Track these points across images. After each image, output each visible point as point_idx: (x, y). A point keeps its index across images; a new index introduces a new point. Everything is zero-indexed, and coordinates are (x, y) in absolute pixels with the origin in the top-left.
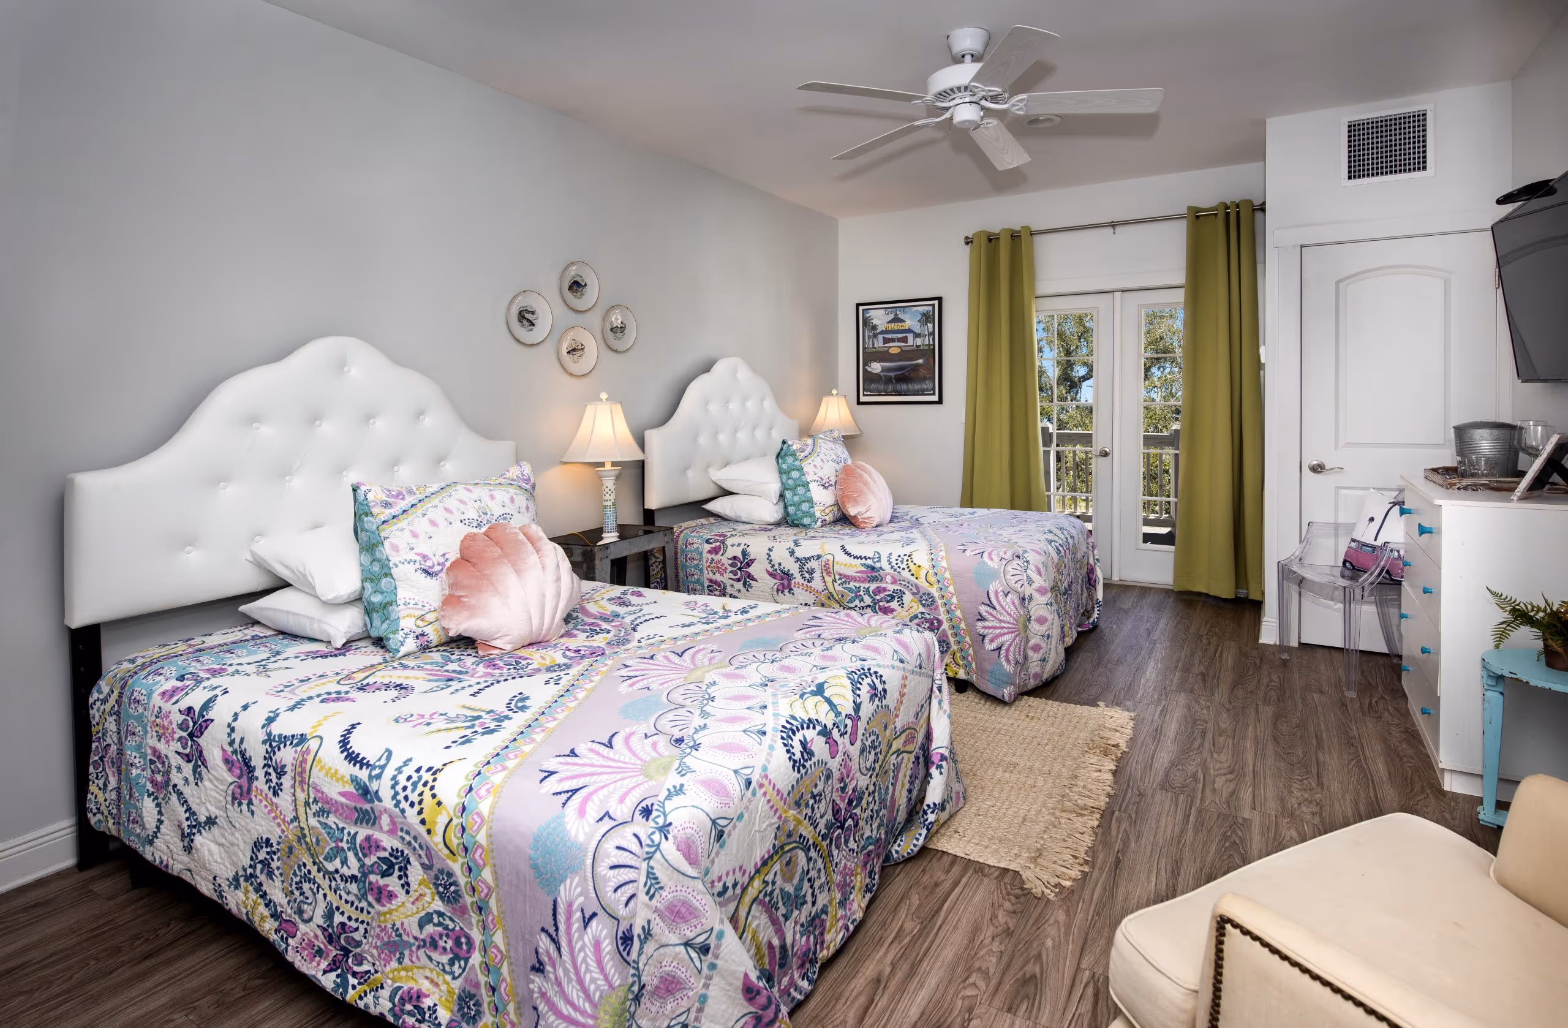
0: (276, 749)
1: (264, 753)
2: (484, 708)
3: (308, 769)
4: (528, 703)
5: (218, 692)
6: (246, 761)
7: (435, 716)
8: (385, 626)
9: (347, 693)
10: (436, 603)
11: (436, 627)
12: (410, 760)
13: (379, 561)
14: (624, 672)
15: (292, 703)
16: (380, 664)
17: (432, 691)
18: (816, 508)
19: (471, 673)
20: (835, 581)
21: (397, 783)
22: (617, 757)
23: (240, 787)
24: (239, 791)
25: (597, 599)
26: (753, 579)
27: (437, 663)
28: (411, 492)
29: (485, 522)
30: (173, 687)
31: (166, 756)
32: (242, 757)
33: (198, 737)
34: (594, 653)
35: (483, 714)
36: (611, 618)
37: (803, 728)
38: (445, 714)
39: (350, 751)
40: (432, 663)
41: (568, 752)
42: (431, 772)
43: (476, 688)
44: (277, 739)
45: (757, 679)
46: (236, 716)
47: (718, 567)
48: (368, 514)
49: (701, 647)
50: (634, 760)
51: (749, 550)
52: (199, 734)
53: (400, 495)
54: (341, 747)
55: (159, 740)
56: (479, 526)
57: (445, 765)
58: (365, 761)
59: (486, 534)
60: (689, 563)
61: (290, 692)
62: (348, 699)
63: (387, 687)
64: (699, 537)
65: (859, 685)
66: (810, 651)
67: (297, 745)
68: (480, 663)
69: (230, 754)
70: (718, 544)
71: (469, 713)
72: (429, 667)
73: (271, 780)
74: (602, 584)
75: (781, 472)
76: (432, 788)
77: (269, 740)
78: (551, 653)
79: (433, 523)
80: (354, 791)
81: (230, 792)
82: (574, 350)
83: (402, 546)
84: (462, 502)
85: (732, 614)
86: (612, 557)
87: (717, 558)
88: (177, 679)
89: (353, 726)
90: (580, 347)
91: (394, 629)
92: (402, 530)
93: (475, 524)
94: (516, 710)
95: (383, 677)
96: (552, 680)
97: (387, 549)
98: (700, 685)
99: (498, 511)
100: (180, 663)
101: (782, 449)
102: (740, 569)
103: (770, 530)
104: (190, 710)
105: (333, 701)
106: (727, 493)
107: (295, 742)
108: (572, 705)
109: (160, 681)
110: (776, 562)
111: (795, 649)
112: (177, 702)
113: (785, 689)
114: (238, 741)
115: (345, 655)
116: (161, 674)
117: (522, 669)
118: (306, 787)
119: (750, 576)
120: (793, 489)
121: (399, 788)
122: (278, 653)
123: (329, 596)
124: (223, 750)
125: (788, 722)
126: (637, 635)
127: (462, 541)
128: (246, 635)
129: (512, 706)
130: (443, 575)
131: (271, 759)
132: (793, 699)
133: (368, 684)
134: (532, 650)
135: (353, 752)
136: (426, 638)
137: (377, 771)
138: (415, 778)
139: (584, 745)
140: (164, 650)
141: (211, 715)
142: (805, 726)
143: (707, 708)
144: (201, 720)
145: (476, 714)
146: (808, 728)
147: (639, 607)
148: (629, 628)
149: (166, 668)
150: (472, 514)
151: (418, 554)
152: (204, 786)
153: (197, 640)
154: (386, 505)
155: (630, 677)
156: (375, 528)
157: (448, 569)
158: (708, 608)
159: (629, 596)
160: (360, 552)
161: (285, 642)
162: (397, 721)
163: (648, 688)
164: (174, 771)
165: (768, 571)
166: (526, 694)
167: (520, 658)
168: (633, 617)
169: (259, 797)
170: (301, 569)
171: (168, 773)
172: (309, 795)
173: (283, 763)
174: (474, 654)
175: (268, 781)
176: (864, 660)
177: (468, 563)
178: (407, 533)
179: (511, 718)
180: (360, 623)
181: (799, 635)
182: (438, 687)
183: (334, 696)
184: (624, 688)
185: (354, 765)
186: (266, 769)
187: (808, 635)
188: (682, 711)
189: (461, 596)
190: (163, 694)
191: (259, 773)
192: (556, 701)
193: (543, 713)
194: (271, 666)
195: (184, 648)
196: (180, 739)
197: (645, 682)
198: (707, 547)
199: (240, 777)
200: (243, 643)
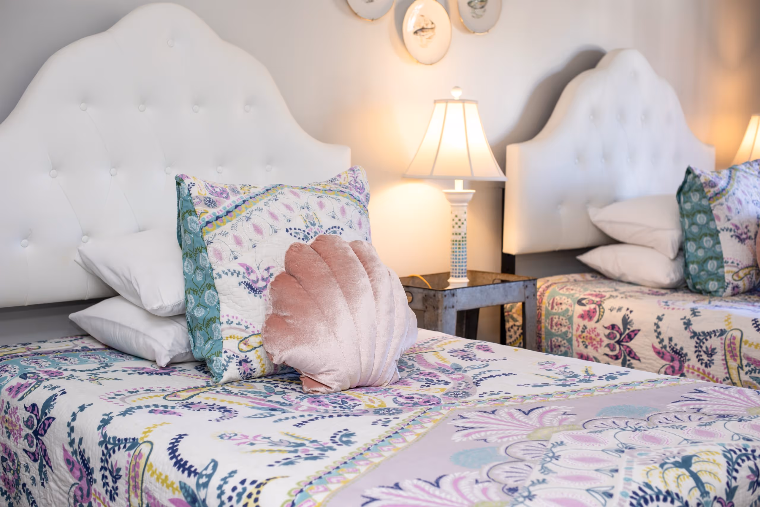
0: (111, 452)
1: (101, 455)
2: (308, 438)
3: (141, 471)
4: (353, 439)
5: (57, 391)
6: (85, 463)
7: (259, 438)
8: (208, 346)
9: (173, 408)
10: (259, 327)
11: (259, 353)
12: (235, 472)
13: (202, 269)
14: (460, 423)
15: (123, 409)
16: (203, 387)
17: (255, 417)
18: (726, 269)
19: (295, 406)
20: (741, 367)
21: (222, 493)
22: (443, 495)
23: (81, 489)
24: (79, 493)
25: (436, 349)
26: (635, 357)
27: (260, 393)
28: (235, 191)
29: (312, 234)
30: (18, 384)
31: (16, 454)
32: (82, 458)
33: (42, 435)
34: (428, 402)
35: (307, 443)
36: (451, 371)
37: (658, 499)
38: (269, 438)
39: (179, 458)
40: (255, 392)
41: (392, 485)
42: (255, 485)
43: (300, 420)
44: (111, 441)
45: (613, 444)
46: (74, 415)
47: (591, 338)
48: (192, 212)
49: (553, 407)
50: (460, 500)
51: (632, 316)
52: (43, 432)
53: (223, 193)
54: (170, 454)
55: (9, 437)
56: (306, 238)
57: (268, 480)
58: (193, 469)
59: (312, 246)
60: (554, 330)
61: (121, 399)
62: (174, 413)
63: (212, 408)
64: (568, 296)
65: (736, 467)
66: (683, 424)
67: (130, 448)
68: (304, 398)
69: (71, 454)
70: (593, 306)
71: (293, 440)
72: (252, 395)
73: (107, 484)
74: (444, 335)
75: (683, 214)
76: (256, 500)
77: (104, 441)
78: (381, 397)
79: (258, 230)
80: (183, 498)
81: (72, 494)
82: (422, 29)
83: (226, 254)
84: (288, 207)
85: (595, 379)
86: (460, 307)
87: (591, 325)
88: (20, 377)
89: (181, 436)
90: (430, 26)
91: (217, 350)
92: (226, 234)
93: (302, 236)
94: (340, 443)
95: (207, 398)
96: (379, 422)
97: (210, 257)
98: (545, 443)
99: (327, 223)
100: (22, 363)
101: (685, 182)
102: (619, 342)
103: (663, 295)
104: (34, 406)
105: (161, 413)
106: (611, 241)
107: (128, 445)
108: (400, 446)
109: (6, 377)
110: (665, 336)
111: (665, 421)
112: (22, 398)
113: (644, 457)
114: (77, 441)
115: (169, 375)
116: (7, 371)
117: (349, 408)
118: (139, 492)
119: (631, 353)
120: (697, 239)
121: (225, 498)
122: (107, 365)
123: (153, 305)
124: (65, 450)
125: (640, 489)
126: (479, 390)
127: (288, 252)
128: (76, 346)
129: (337, 439)
130: (267, 292)
131: (107, 462)
132: (651, 467)
133: (192, 403)
134: (359, 392)
135: (181, 460)
136: (249, 365)
137: (203, 480)
138: (240, 489)
139: (410, 482)
140: (6, 350)
141: (52, 413)
142: (661, 497)
143: (549, 466)
144: (44, 418)
145: (299, 442)
146: (665, 500)
147: (485, 362)
148: (471, 381)
149: (10, 366)
150: (299, 223)
151: (242, 265)
152: (50, 487)
153: (34, 346)
154: (210, 203)
155: (466, 428)
156: (198, 229)
157: (272, 284)
158: (567, 370)
159: (474, 350)
160: (184, 259)
161: (113, 356)
162: (221, 437)
163: (485, 440)
164: (23, 469)
165: (654, 347)
166: (351, 430)
167: (347, 398)
168: (476, 371)
169: (98, 501)
170: (128, 276)
171: (17, 471)
172: (142, 500)
173: (118, 466)
174: (298, 390)
175: (105, 484)
176: (749, 440)
177: (293, 279)
178: (230, 239)
179: (335, 450)
180: (184, 343)
181: (673, 407)
182: (261, 414)
183: (161, 408)
184: (458, 437)
185: (183, 472)
186: (102, 472)
187: (684, 408)
188: (520, 465)
189: (285, 317)
190: (10, 389)
191: (97, 475)
192: (383, 441)
193: (369, 449)
194: (101, 375)
195: (24, 350)
196: (27, 436)
197: (483, 434)
198: (579, 310)
199: (80, 479)
200: (74, 353)
